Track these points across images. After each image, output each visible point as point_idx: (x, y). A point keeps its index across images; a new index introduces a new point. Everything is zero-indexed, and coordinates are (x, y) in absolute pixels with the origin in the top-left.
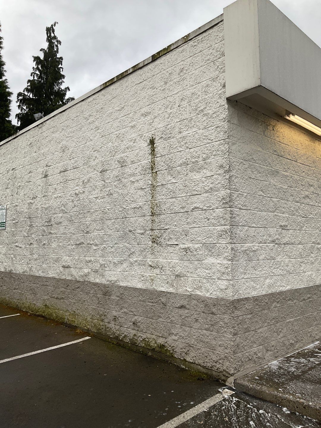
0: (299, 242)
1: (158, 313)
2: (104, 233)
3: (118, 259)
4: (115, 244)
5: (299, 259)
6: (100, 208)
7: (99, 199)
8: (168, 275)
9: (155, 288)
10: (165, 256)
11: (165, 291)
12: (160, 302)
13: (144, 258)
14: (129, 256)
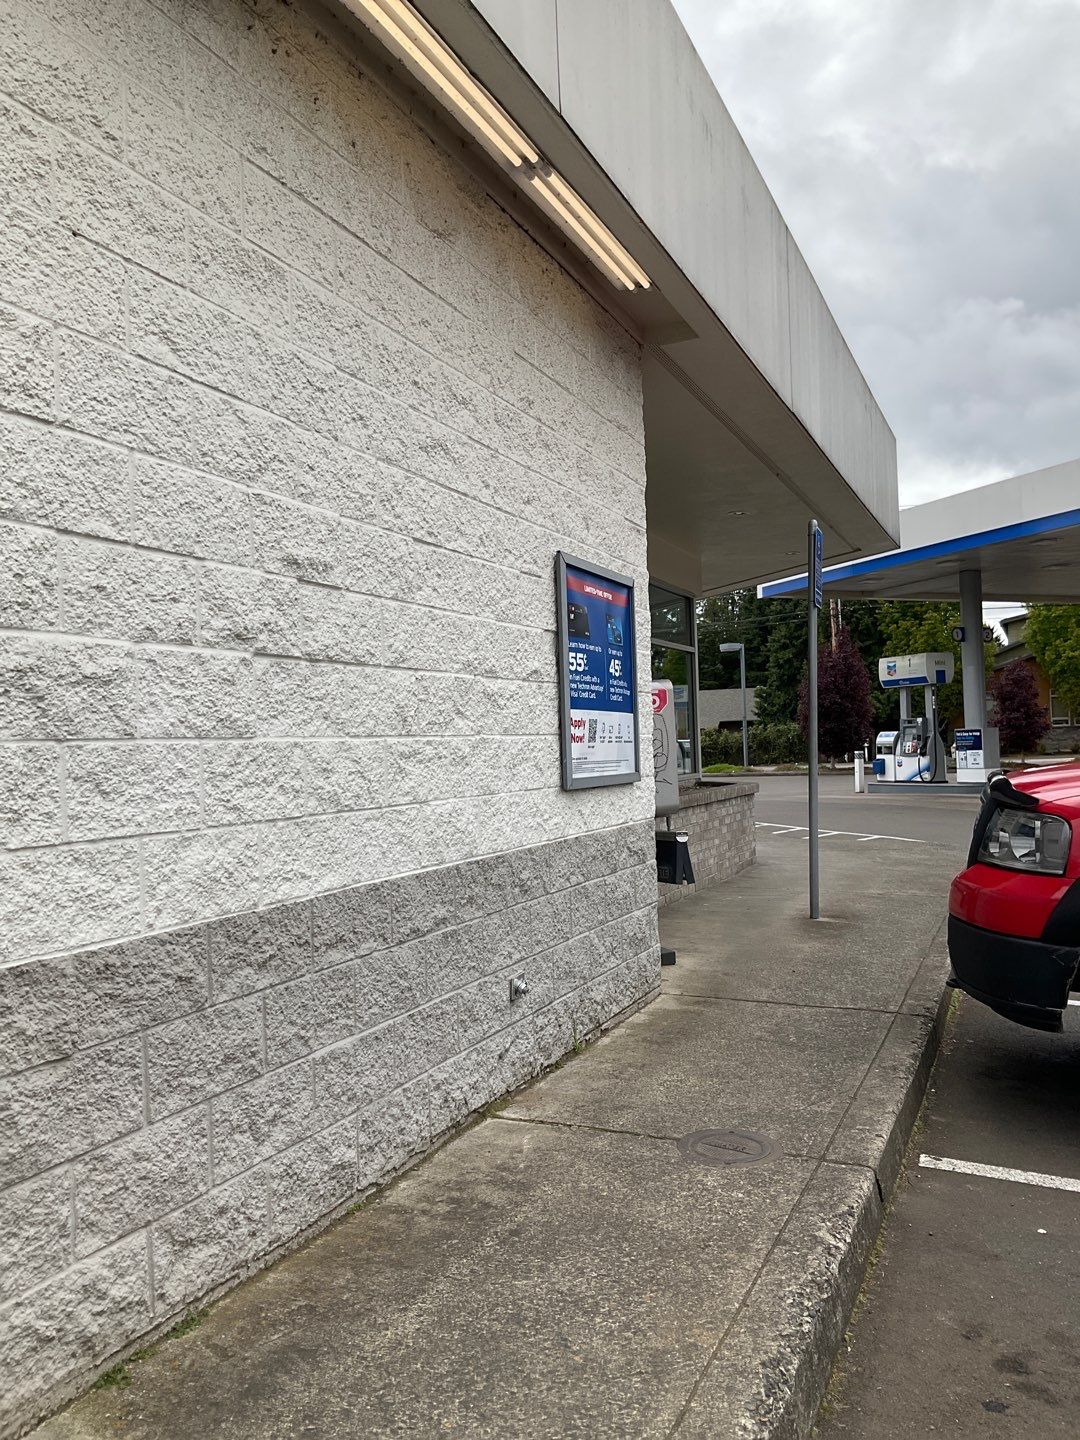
0: (391, 656)
5: (390, 740)
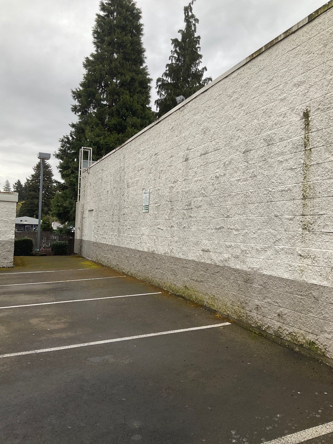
1: (308, 307)
2: (246, 218)
3: (261, 245)
4: (258, 229)
6: (242, 191)
7: (241, 182)
8: (322, 266)
9: (306, 280)
10: (319, 245)
11: (318, 284)
12: (310, 295)
13: (292, 246)
14: (274, 243)
